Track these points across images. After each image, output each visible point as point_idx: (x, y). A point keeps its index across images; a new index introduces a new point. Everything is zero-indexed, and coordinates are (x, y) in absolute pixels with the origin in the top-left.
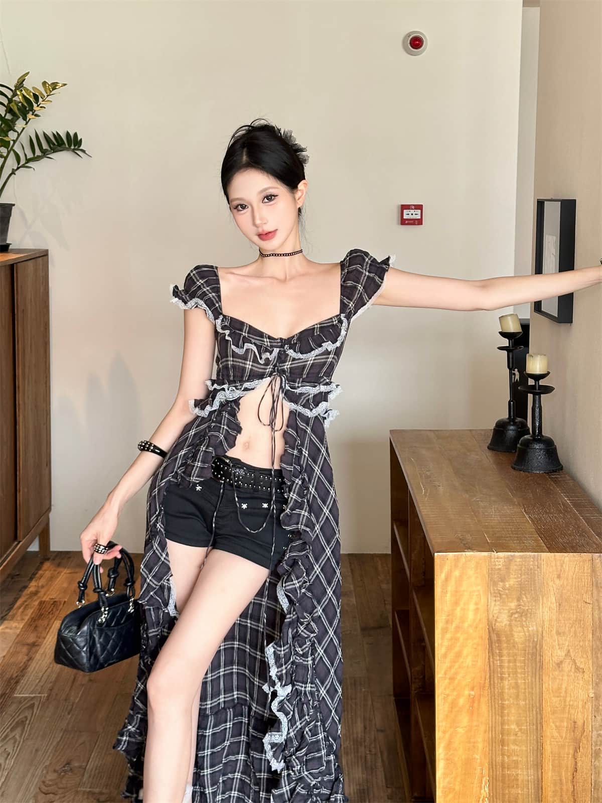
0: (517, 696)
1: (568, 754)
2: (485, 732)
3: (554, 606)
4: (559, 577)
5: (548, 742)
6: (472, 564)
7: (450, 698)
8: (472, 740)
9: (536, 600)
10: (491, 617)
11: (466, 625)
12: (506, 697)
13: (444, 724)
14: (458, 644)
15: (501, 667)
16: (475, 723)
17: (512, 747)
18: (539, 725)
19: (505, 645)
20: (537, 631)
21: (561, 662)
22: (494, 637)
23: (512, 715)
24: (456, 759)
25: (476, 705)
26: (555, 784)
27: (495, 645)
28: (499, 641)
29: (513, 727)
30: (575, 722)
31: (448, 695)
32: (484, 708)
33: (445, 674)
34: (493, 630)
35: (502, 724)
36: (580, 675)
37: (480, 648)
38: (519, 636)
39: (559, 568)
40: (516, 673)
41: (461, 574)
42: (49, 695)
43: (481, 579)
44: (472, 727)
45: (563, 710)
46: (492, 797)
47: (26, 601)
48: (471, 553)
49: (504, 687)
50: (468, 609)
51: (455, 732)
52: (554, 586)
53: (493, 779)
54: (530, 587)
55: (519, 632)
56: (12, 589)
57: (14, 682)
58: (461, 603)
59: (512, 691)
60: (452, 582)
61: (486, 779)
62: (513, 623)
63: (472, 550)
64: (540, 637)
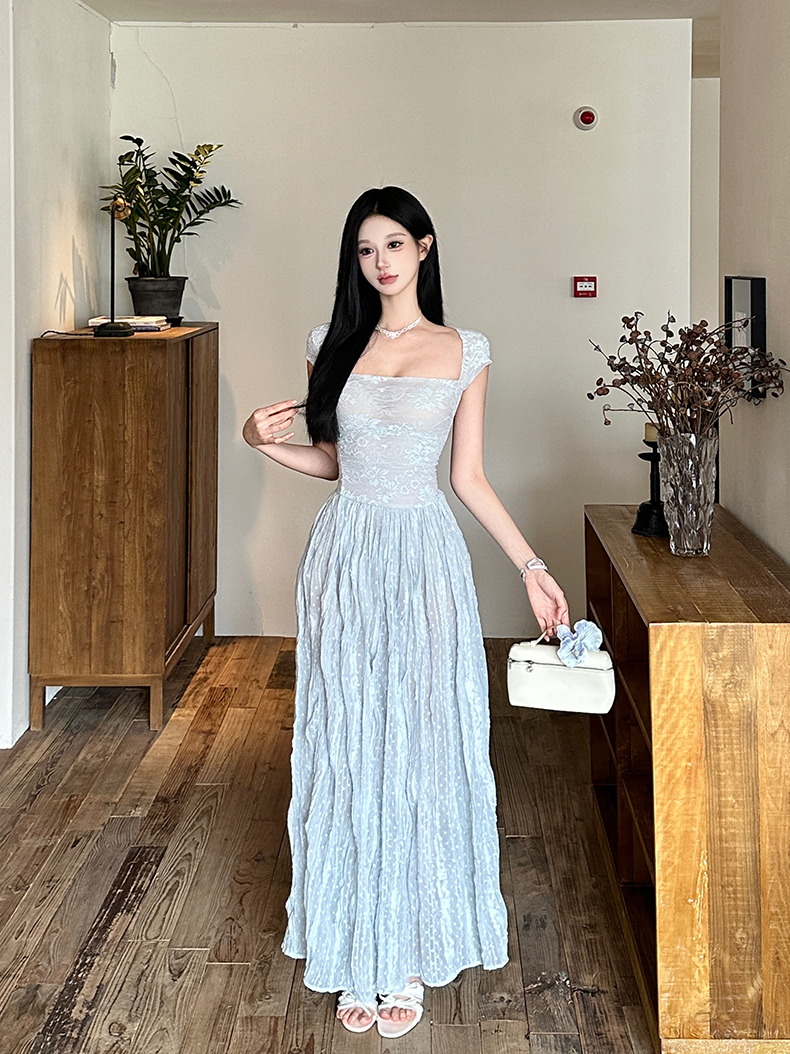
0: (733, 768)
1: (785, 826)
2: (703, 804)
3: (767, 676)
4: (771, 647)
5: (765, 813)
6: (687, 634)
7: (667, 770)
8: (690, 812)
9: (750, 670)
10: (706, 687)
11: (681, 695)
12: (722, 768)
13: (662, 796)
14: (675, 715)
15: (717, 737)
16: (693, 795)
17: (730, 819)
18: (755, 797)
19: (720, 716)
20: (751, 701)
21: (776, 732)
22: (710, 708)
23: (729, 787)
24: (674, 832)
25: (692, 776)
26: (773, 858)
27: (711, 716)
28: (714, 712)
29: (730, 799)
31: (665, 767)
32: (700, 778)
33: (662, 745)
34: (709, 701)
35: (719, 796)
37: (695, 718)
38: (733, 707)
39: (771, 638)
40: (732, 744)
41: (676, 644)
42: (232, 784)
43: (696, 649)
44: (689, 799)
45: (779, 781)
46: (711, 871)
47: (195, 688)
48: (685, 624)
49: (720, 758)
50: (683, 679)
51: (673, 804)
52: (765, 656)
53: (711, 852)
54: (742, 657)
55: (734, 702)
56: (180, 674)
57: (194, 771)
58: (677, 674)
59: (728, 762)
60: (667, 652)
61: (704, 852)
62: (728, 693)
63: (686, 620)
64: (754, 707)
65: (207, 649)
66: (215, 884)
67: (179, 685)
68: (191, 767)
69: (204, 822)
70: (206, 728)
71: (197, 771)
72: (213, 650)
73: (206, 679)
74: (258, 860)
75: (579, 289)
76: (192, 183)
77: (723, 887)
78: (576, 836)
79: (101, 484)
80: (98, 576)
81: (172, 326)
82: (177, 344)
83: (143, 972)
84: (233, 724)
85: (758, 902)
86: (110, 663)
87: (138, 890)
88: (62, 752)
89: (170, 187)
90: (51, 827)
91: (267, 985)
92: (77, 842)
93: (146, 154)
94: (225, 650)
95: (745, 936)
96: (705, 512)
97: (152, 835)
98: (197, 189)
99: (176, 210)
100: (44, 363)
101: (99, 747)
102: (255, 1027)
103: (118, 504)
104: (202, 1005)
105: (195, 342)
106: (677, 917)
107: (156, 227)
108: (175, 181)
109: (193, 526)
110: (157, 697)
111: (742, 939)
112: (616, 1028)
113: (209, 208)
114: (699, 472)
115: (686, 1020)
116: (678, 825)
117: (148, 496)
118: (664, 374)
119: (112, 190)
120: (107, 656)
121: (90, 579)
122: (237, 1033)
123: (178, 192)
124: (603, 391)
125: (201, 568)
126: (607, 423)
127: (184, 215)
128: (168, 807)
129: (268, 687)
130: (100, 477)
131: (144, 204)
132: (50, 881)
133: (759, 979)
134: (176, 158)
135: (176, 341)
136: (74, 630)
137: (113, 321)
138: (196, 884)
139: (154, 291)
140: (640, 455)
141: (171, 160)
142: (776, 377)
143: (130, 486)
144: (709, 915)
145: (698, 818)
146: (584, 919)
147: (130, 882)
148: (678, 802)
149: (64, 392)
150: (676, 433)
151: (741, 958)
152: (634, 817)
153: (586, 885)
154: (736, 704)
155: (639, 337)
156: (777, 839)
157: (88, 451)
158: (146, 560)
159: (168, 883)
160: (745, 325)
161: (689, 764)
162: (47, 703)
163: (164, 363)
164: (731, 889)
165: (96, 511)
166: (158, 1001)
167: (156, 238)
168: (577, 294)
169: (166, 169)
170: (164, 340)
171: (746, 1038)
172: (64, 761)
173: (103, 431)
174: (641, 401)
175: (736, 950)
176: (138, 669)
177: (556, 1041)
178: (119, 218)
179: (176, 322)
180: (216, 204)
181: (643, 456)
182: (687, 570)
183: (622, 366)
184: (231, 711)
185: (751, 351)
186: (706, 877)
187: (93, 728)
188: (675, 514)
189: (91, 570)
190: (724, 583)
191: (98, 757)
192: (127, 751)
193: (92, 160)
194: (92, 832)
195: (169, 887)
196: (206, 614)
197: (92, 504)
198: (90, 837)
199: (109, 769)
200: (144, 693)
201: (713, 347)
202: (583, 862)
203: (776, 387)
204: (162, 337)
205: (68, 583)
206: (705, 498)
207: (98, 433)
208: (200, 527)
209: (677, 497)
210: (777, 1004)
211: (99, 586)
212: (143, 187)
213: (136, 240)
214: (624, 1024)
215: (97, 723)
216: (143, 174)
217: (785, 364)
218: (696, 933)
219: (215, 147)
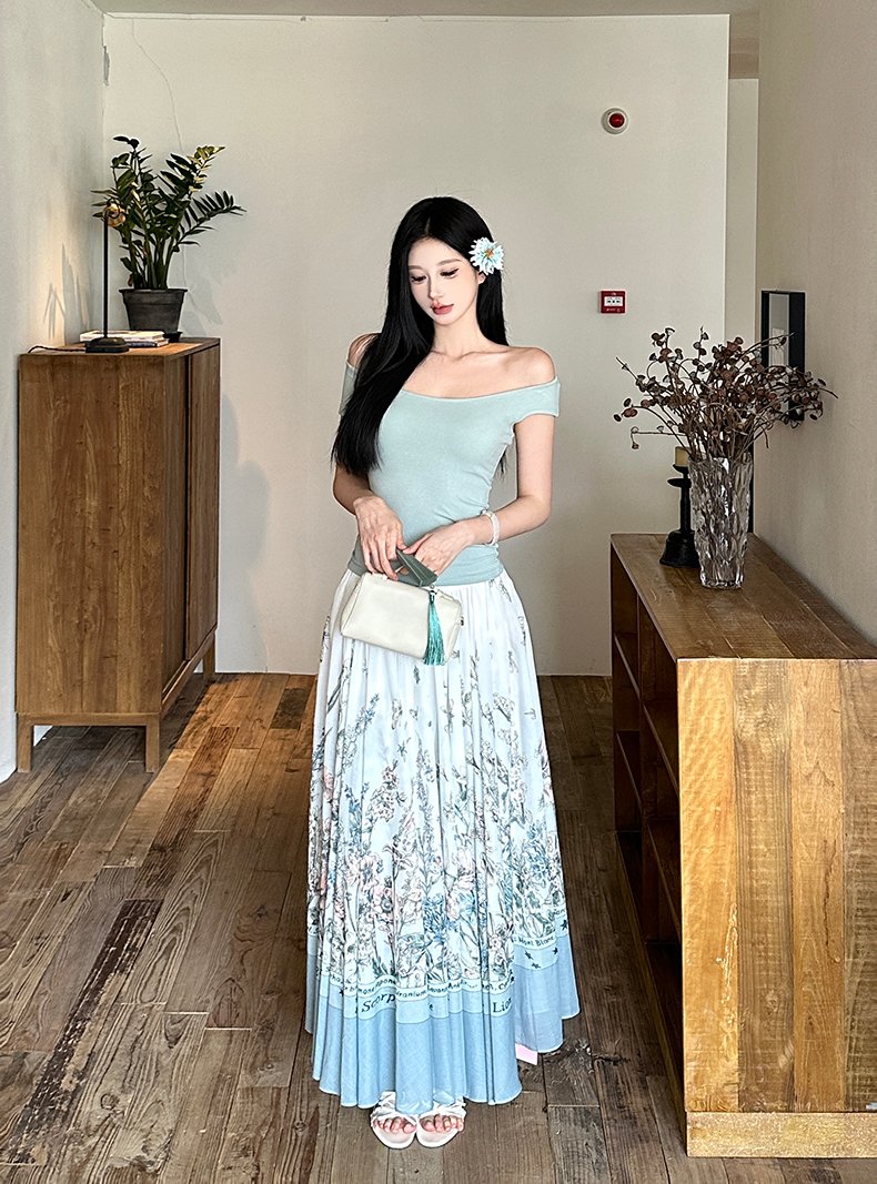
0: (766, 812)
1: (819, 877)
2: (732, 853)
3: (802, 715)
4: (806, 684)
5: (798, 863)
6: (717, 671)
7: (695, 814)
8: (719, 862)
9: (783, 709)
10: (737, 726)
11: (711, 735)
12: (753, 813)
13: (689, 843)
14: (704, 756)
15: (748, 780)
16: (722, 843)
17: (761, 870)
18: (788, 845)
19: (752, 757)
20: (785, 741)
21: (810, 775)
22: (741, 749)
23: (760, 835)
24: (703, 883)
25: (722, 822)
26: (806, 914)
27: (741, 757)
28: (745, 752)
29: (761, 847)
30: (825, 841)
31: (693, 811)
32: (730, 824)
33: (690, 787)
34: (740, 741)
35: (750, 844)
36: (830, 789)
37: (725, 759)
38: (766, 747)
39: (806, 674)
40: (763, 786)
41: (706, 681)
42: (233, 831)
43: (727, 687)
44: (718, 847)
45: (813, 828)
46: (741, 927)
47: (194, 728)
48: (715, 659)
49: (751, 802)
50: (713, 719)
51: (701, 853)
52: (801, 693)
53: (741, 906)
54: (776, 695)
55: (767, 742)
56: (177, 715)
57: (192, 816)
58: (706, 712)
59: (759, 806)
60: (696, 690)
61: (734, 905)
62: (760, 733)
63: (716, 656)
64: (788, 748)
65: (207, 686)
66: (214, 942)
67: (177, 725)
68: (189, 812)
69: (203, 872)
70: (206, 770)
71: (196, 817)
72: (213, 687)
73: (205, 718)
74: (260, 915)
75: (606, 304)
76: (191, 188)
77: (753, 944)
78: (598, 889)
79: (93, 511)
80: (91, 609)
81: (170, 342)
82: (175, 361)
83: (138, 1038)
84: (235, 765)
85: (791, 961)
86: (103, 701)
87: (132, 948)
88: (51, 796)
89: (168, 192)
90: (39, 879)
91: (270, 1052)
92: (67, 894)
93: (141, 156)
94: (226, 688)
95: (776, 999)
96: (738, 542)
97: (147, 887)
98: (196, 194)
99: (175, 216)
100: (31, 380)
101: (91, 791)
102: (257, 1099)
103: (111, 532)
104: (200, 1074)
105: (195, 360)
106: (704, 978)
107: (153, 235)
108: (173, 186)
109: (193, 556)
110: (153, 736)
111: (772, 1002)
112: (639, 1100)
113: (210, 215)
114: (732, 500)
115: (713, 1091)
116: (706, 875)
117: (144, 524)
118: (695, 394)
119: (105, 195)
120: (99, 692)
121: (81, 611)
122: (237, 1105)
123: (176, 197)
124: (631, 413)
125: (200, 601)
126: (635, 446)
127: (183, 222)
128: (165, 856)
129: (272, 727)
130: (93, 503)
131: (140, 210)
132: (39, 938)
133: (791, 1046)
134: (174, 161)
135: (174, 358)
136: (65, 667)
137: (106, 337)
138: (194, 940)
139: (151, 304)
140: (670, 481)
141: (169, 163)
142: (815, 399)
143: (124, 513)
144: (739, 976)
145: (727, 869)
146: (606, 980)
147: (123, 940)
148: (706, 851)
149: (53, 412)
150: (708, 457)
151: (772, 1023)
152: (659, 865)
153: (608, 943)
154: (769, 745)
155: (670, 355)
156: (811, 892)
157: (79, 476)
158: (142, 591)
159: (164, 941)
160: (782, 343)
161: (719, 809)
162: (36, 743)
163: (161, 382)
164: (762, 947)
165: (88, 539)
166: (154, 1070)
167: (152, 248)
168: (604, 310)
169: (163, 173)
170: (162, 357)
171: (777, 1111)
172: (54, 805)
173: (96, 455)
174: (671, 422)
175: (767, 1014)
176: (133, 707)
177: (575, 1114)
178: (113, 225)
179: (174, 338)
180: (217, 211)
181: (673, 482)
182: (719, 603)
183: (652, 386)
184: (232, 752)
185: (789, 370)
186: (735, 934)
187: (84, 769)
188: (706, 543)
189: (82, 602)
190: (757, 617)
191: (91, 801)
192: (121, 795)
193: (83, 162)
194: (84, 883)
195: (165, 945)
196: (206, 649)
197: (84, 532)
198: (81, 890)
199: (102, 815)
200: (139, 733)
201: (748, 365)
202: (606, 917)
203: (815, 408)
204: (159, 353)
205: (58, 616)
206: (738, 526)
207: (90, 456)
208: (201, 557)
209: (708, 525)
210: (809, 1075)
211: (91, 620)
212: (138, 192)
213: (131, 248)
214: (647, 1095)
215: (89, 765)
216: (139, 178)
217: (824, 384)
218: (724, 995)
219: (217, 149)
